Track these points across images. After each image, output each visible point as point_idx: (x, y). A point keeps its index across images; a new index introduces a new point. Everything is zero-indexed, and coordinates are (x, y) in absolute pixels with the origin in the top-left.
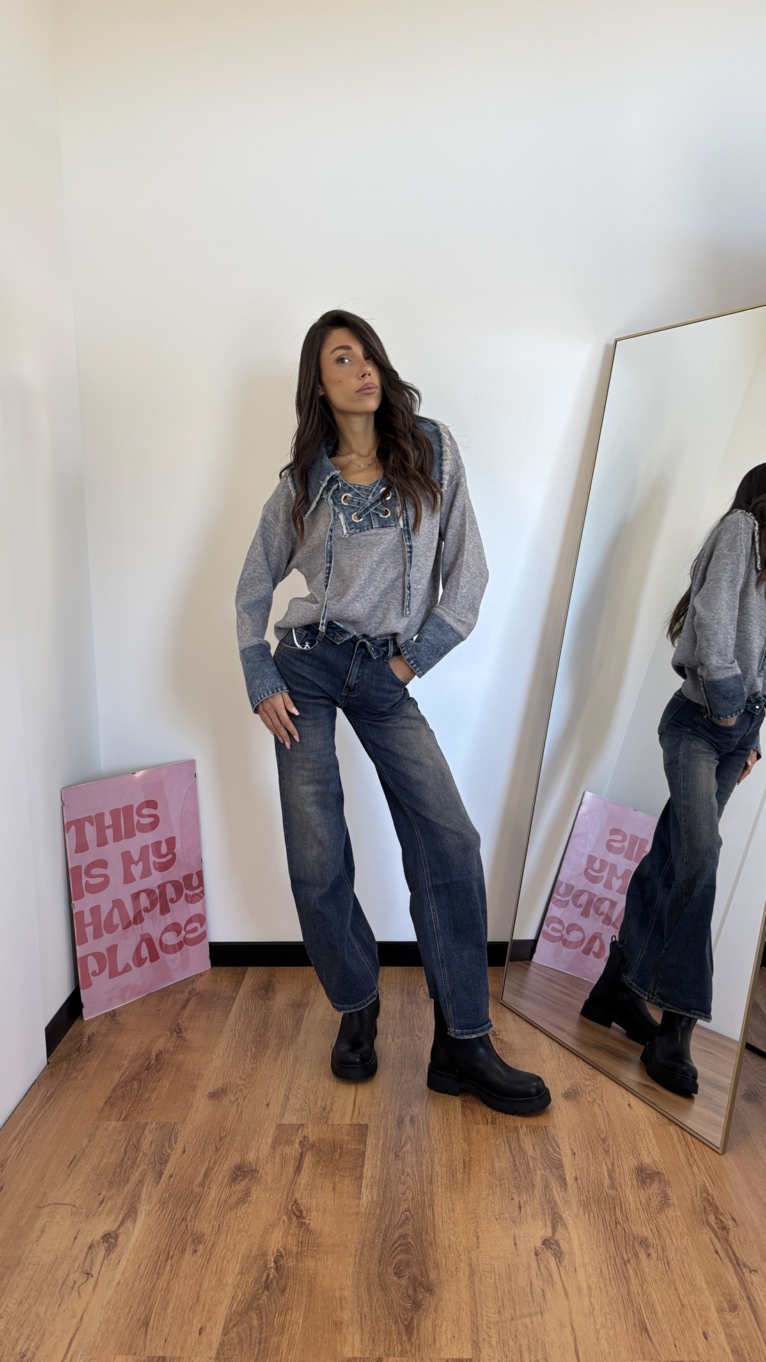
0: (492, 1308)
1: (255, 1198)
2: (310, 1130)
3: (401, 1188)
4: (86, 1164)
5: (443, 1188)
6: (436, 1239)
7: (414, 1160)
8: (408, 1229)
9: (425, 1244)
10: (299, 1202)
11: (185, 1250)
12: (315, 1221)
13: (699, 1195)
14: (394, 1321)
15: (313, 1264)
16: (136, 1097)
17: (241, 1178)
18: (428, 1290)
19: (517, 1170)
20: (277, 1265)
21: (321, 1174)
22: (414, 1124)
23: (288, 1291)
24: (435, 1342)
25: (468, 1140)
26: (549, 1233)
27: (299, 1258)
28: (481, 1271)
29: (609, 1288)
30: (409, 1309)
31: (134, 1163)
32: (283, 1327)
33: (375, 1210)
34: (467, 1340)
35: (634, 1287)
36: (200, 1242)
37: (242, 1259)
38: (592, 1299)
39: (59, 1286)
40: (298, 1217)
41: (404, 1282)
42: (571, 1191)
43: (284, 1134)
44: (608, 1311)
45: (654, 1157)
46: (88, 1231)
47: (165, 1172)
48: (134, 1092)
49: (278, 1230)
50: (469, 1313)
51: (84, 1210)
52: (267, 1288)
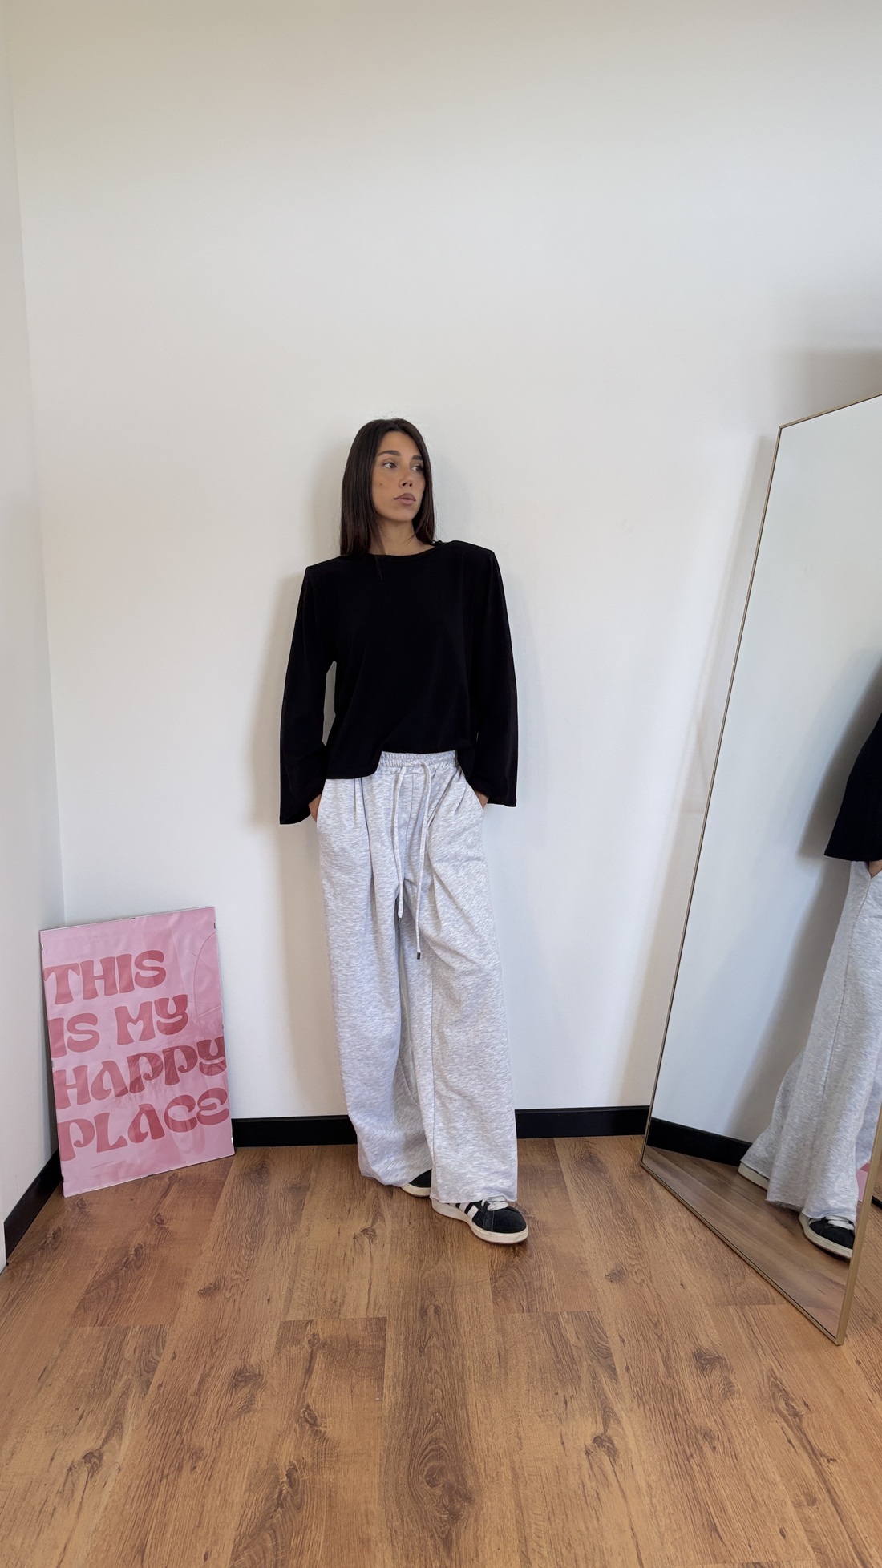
0: (541, 1515)
1: (260, 1405)
2: (319, 1326)
3: (428, 1387)
4: (58, 1377)
5: (477, 1385)
6: (472, 1441)
7: (442, 1355)
8: (439, 1432)
9: (459, 1447)
10: (312, 1407)
11: (182, 1467)
12: (330, 1428)
13: (766, 1381)
14: (429, 1534)
15: (333, 1477)
16: (114, 1298)
17: (242, 1384)
18: (467, 1499)
19: (560, 1362)
20: (290, 1479)
21: (336, 1375)
22: (439, 1315)
23: (305, 1507)
24: (477, 1555)
25: (501, 1330)
26: (601, 1430)
27: (316, 1470)
28: (526, 1475)
29: (672, 1486)
30: (446, 1521)
31: (116, 1373)
32: (302, 1547)
33: (400, 1413)
34: (514, 1551)
35: (699, 1483)
36: (200, 1458)
37: (249, 1475)
38: (654, 1500)
39: (37, 1514)
40: (312, 1425)
41: (438, 1491)
42: (622, 1383)
43: (289, 1332)
44: (672, 1512)
45: (714, 1341)
46: (67, 1451)
47: (153, 1381)
48: (112, 1293)
49: (289, 1440)
50: (515, 1521)
51: (61, 1428)
52: (280, 1505)
